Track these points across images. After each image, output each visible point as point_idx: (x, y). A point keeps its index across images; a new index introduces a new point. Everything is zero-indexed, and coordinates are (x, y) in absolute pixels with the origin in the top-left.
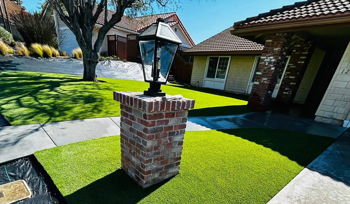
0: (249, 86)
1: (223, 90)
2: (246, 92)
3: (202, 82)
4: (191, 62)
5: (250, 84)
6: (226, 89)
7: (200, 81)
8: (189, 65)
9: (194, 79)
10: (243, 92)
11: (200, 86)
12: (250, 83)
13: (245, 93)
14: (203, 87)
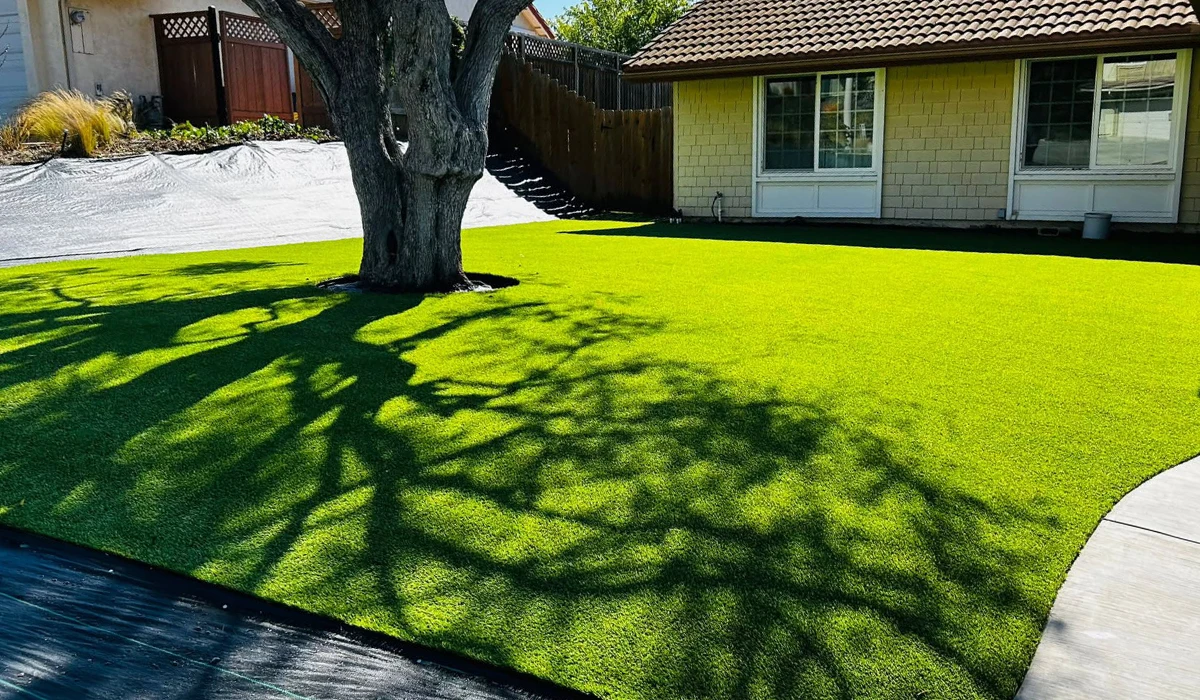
0: (1017, 186)
1: (879, 217)
2: (1009, 213)
3: (741, 191)
4: (623, 108)
5: (1017, 178)
6: (889, 214)
7: (727, 192)
8: (627, 121)
9: (689, 187)
10: (992, 215)
11: (731, 213)
12: (1015, 174)
13: (1003, 219)
14: (754, 215)
